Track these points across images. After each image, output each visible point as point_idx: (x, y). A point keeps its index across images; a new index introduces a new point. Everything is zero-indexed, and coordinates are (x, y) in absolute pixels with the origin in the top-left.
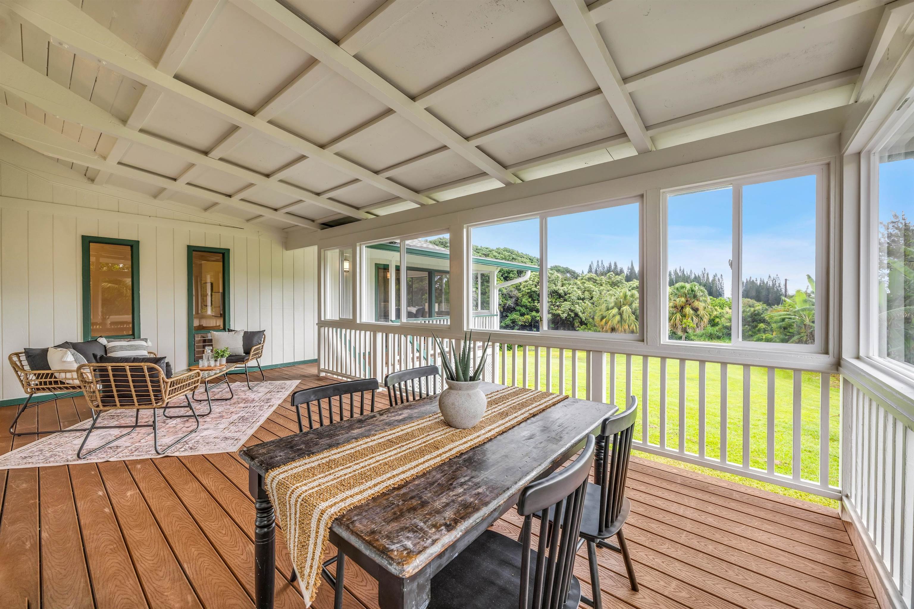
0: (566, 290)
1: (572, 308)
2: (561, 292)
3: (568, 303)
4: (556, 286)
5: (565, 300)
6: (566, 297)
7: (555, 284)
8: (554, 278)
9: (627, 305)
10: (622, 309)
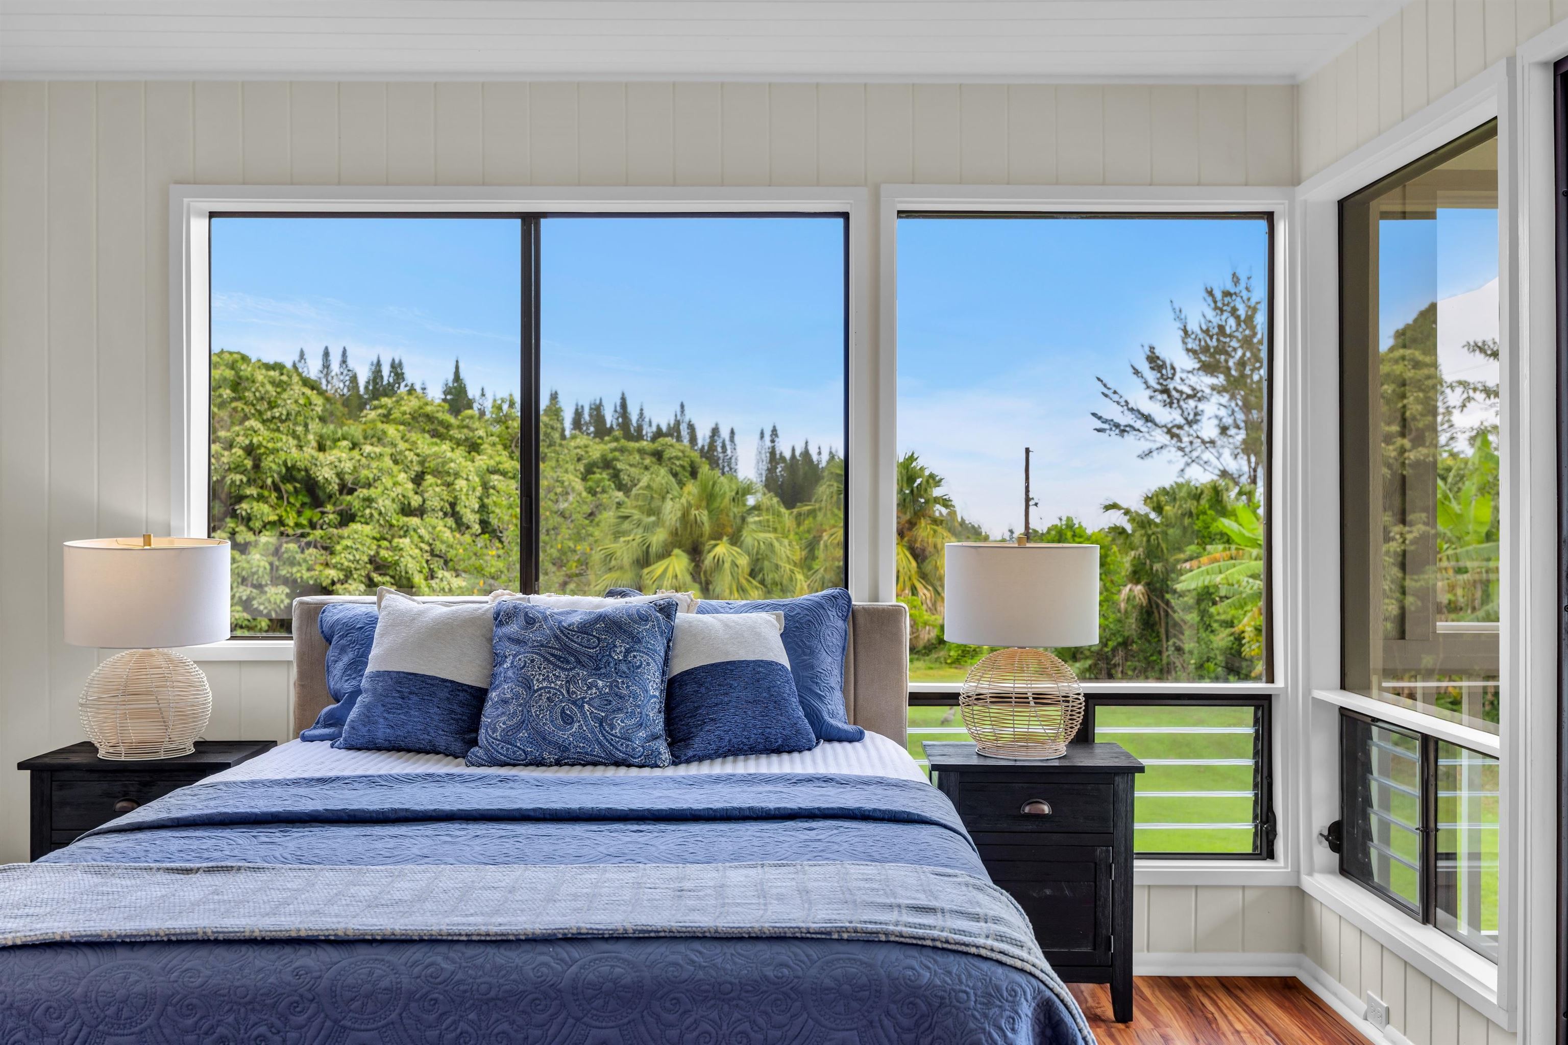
0: (348, 466)
1: (383, 553)
2: (325, 474)
3: (367, 529)
4: (300, 447)
5: (347, 518)
6: (353, 501)
7: (295, 435)
8: (294, 408)
9: (725, 538)
10: (712, 555)
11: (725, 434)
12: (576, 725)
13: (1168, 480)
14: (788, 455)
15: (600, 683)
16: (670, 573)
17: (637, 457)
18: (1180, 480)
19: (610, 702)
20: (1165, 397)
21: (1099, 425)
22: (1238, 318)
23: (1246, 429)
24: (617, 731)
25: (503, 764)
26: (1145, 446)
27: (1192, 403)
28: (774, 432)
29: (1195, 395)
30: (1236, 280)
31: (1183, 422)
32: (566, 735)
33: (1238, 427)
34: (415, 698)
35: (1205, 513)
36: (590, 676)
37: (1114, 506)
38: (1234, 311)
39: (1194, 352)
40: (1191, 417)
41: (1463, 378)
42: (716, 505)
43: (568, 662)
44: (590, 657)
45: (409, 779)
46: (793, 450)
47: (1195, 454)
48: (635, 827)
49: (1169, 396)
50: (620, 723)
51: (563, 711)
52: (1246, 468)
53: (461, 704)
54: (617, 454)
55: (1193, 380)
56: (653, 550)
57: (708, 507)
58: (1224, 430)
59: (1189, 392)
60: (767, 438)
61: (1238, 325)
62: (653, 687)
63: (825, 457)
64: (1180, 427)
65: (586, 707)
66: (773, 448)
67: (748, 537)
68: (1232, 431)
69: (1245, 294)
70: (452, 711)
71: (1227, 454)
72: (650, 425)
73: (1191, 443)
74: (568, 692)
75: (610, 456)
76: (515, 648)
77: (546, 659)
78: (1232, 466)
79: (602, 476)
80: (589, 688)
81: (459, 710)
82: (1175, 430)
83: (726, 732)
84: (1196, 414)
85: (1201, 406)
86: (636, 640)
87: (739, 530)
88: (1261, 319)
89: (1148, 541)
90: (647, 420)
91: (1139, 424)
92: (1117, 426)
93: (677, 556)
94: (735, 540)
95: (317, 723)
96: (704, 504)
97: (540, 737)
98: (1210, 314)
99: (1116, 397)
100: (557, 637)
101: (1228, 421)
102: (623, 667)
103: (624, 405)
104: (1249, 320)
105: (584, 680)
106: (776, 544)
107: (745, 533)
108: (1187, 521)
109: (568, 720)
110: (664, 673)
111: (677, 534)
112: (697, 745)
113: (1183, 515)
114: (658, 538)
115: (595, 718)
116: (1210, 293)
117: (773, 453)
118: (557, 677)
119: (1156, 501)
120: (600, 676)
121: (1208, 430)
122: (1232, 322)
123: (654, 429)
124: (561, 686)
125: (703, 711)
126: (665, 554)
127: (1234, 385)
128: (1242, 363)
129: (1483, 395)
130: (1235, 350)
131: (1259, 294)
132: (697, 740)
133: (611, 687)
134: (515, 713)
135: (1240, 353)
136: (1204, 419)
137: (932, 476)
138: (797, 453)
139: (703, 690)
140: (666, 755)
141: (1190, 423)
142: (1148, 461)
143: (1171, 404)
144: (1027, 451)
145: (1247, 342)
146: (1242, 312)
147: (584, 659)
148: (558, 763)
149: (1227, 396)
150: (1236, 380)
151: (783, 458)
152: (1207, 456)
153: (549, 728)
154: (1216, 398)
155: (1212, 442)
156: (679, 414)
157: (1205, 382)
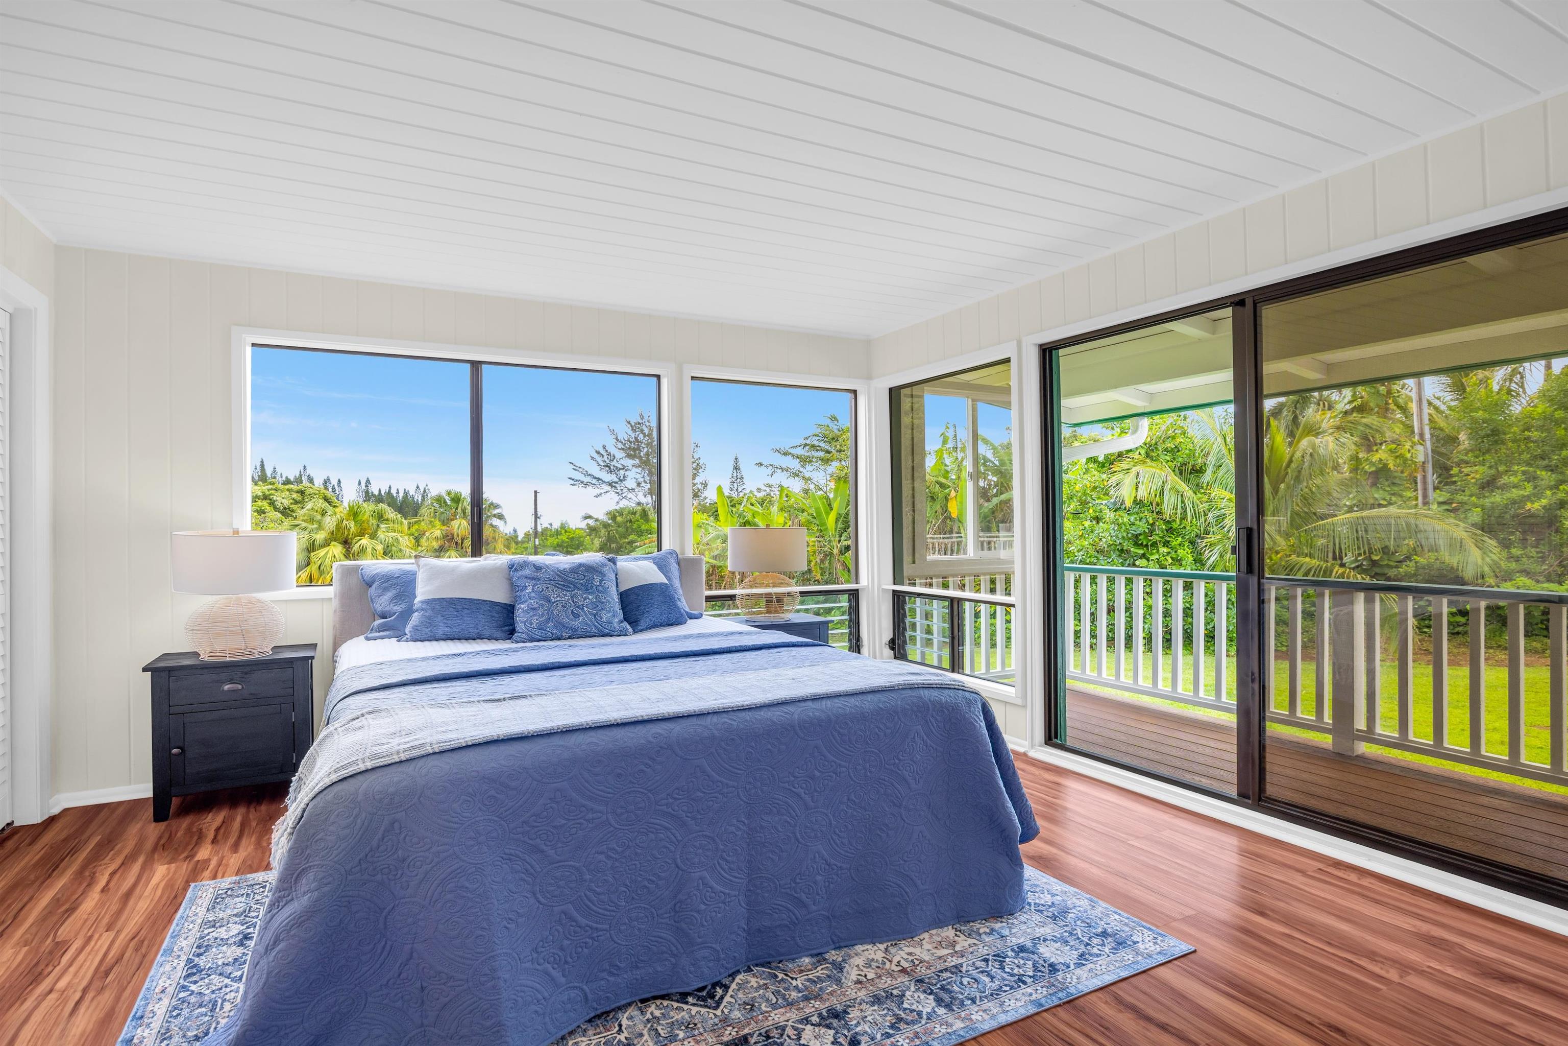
9: (367, 536)
10: (358, 545)
11: (334, 482)
12: (581, 618)
13: (612, 507)
14: (376, 493)
15: (590, 597)
16: (330, 555)
17: (287, 493)
18: (618, 508)
19: (597, 606)
20: (607, 469)
21: (573, 482)
22: (644, 434)
23: (650, 483)
24: (604, 619)
25: (539, 641)
26: (598, 491)
27: (622, 472)
28: (368, 481)
29: (624, 468)
30: (642, 417)
31: (617, 480)
32: (577, 623)
33: (646, 482)
34: (466, 611)
35: (638, 521)
36: (585, 593)
37: (590, 517)
38: (642, 431)
39: (623, 449)
40: (622, 478)
41: (772, 463)
42: (360, 517)
43: (570, 587)
44: (582, 584)
45: (477, 654)
46: (380, 490)
47: (624, 495)
48: (694, 659)
49: (610, 468)
50: (605, 616)
51: (572, 611)
52: (650, 501)
53: (498, 613)
54: (273, 492)
55: (622, 462)
56: (317, 543)
57: (354, 520)
58: (639, 484)
59: (621, 467)
60: (363, 485)
61: (645, 437)
62: (616, 598)
63: (401, 494)
64: (616, 483)
65: (585, 609)
66: (368, 490)
67: (381, 535)
68: (643, 484)
69: (647, 424)
70: (492, 616)
71: (641, 495)
72: (281, 477)
73: (622, 490)
74: (573, 602)
75: (267, 493)
76: (532, 583)
77: (556, 586)
78: (643, 500)
79: (265, 504)
80: (585, 599)
81: (497, 615)
82: (614, 484)
83: (653, 617)
84: (624, 477)
85: (627, 473)
86: (603, 575)
87: (376, 531)
88: (655, 434)
89: (609, 534)
90: (279, 474)
91: (594, 481)
92: (582, 482)
93: (334, 545)
94: (373, 536)
95: (372, 630)
96: (352, 518)
97: (561, 625)
98: (630, 432)
99: (580, 470)
100: (559, 576)
101: (641, 480)
102: (600, 588)
103: (262, 465)
104: (650, 435)
105: (581, 596)
106: (400, 539)
107: (379, 533)
108: (628, 524)
109: (576, 616)
110: (617, 591)
111: (333, 534)
112: (643, 624)
113: (627, 521)
114: (320, 537)
115: (591, 614)
116: (629, 423)
117: (367, 492)
118: (565, 595)
119: (613, 516)
120: (589, 593)
121: (630, 483)
122: (641, 436)
123: (284, 479)
124: (569, 599)
125: (642, 608)
126: (326, 543)
127: (644, 463)
128: (647, 454)
129: (780, 470)
130: (643, 448)
131: (654, 424)
132: (642, 621)
133: (596, 599)
134: (543, 614)
135: (646, 449)
136: (628, 479)
137: (492, 504)
138: (383, 493)
139: (640, 597)
140: (630, 630)
141: (621, 481)
142: (600, 498)
143: (611, 472)
144: (536, 492)
145: (649, 445)
146: (646, 431)
147: (579, 586)
148: (570, 638)
149: (640, 469)
150: (645, 462)
151: (373, 495)
152: (630, 495)
153: (566, 620)
154: (634, 470)
155: (633, 489)
156: (302, 471)
157: (629, 462)
